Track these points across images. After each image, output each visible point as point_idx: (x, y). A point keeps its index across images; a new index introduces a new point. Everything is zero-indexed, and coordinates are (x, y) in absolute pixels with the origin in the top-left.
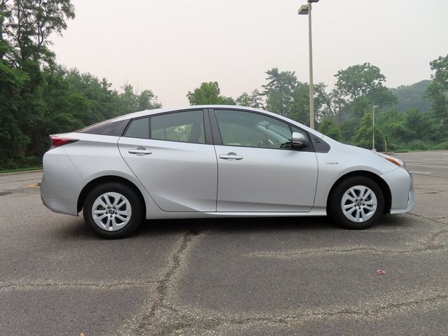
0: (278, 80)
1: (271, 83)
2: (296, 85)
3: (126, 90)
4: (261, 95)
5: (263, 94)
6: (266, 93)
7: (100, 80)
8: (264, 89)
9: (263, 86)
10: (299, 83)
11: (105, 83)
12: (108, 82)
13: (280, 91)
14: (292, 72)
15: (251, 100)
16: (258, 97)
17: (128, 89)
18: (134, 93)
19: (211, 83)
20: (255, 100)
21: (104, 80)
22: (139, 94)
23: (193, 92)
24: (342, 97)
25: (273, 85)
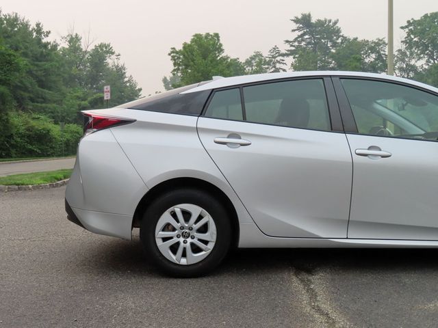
0: (311, 33)
1: (299, 37)
2: (339, 41)
3: (70, 42)
4: (283, 55)
5: (287, 55)
6: (291, 53)
7: (33, 25)
8: (288, 47)
9: (287, 41)
10: (345, 39)
11: (39, 30)
12: (45, 29)
13: (314, 50)
14: (333, 21)
15: (268, 63)
16: (278, 59)
17: (74, 40)
18: (83, 47)
19: (208, 34)
20: (274, 63)
21: (38, 25)
22: (91, 48)
24: (413, 62)
25: (303, 40)
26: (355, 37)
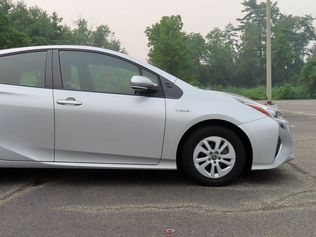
0: (256, 13)
1: (247, 16)
2: (278, 18)
3: (79, 25)
4: (236, 30)
5: (238, 29)
6: (241, 28)
7: (50, 14)
8: (239, 23)
9: (238, 19)
10: (282, 16)
11: (55, 18)
12: (59, 17)
13: (259, 26)
14: (273, 3)
15: (224, 36)
16: (232, 32)
17: (82, 23)
18: (89, 28)
19: (173, 16)
20: (229, 36)
21: (54, 14)
22: (95, 29)
23: (151, 27)
25: (250, 18)
26: (290, 14)
